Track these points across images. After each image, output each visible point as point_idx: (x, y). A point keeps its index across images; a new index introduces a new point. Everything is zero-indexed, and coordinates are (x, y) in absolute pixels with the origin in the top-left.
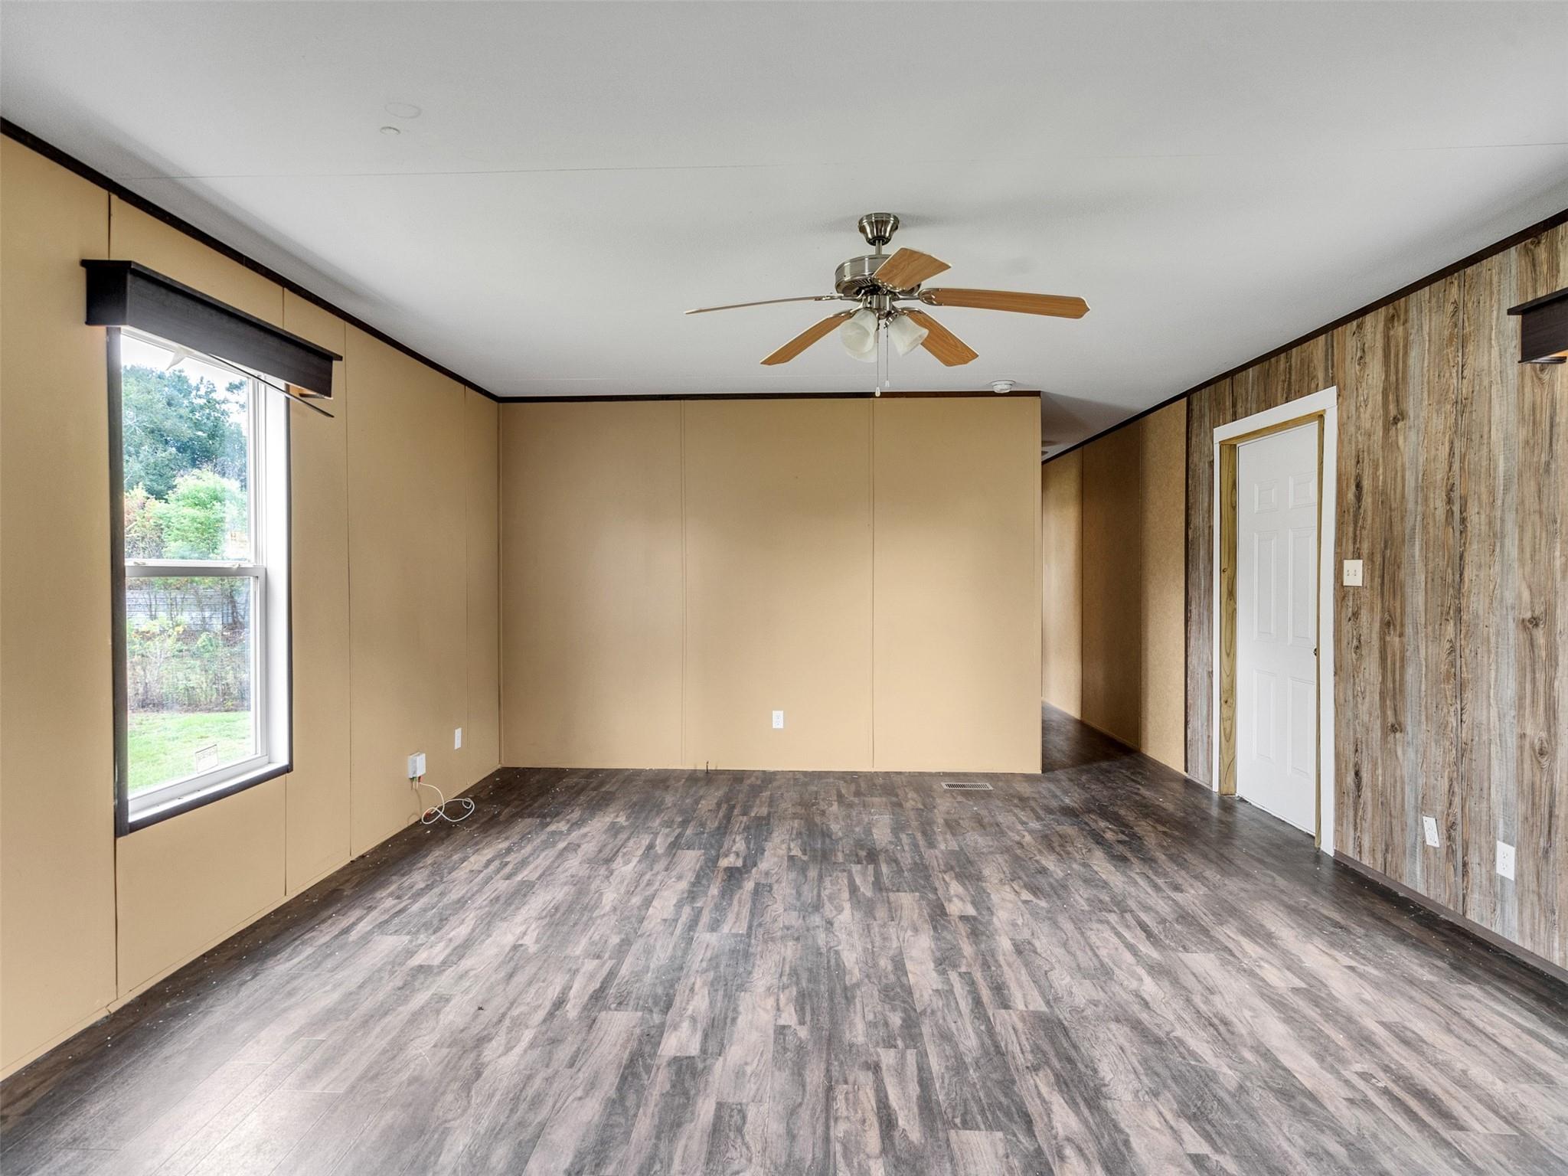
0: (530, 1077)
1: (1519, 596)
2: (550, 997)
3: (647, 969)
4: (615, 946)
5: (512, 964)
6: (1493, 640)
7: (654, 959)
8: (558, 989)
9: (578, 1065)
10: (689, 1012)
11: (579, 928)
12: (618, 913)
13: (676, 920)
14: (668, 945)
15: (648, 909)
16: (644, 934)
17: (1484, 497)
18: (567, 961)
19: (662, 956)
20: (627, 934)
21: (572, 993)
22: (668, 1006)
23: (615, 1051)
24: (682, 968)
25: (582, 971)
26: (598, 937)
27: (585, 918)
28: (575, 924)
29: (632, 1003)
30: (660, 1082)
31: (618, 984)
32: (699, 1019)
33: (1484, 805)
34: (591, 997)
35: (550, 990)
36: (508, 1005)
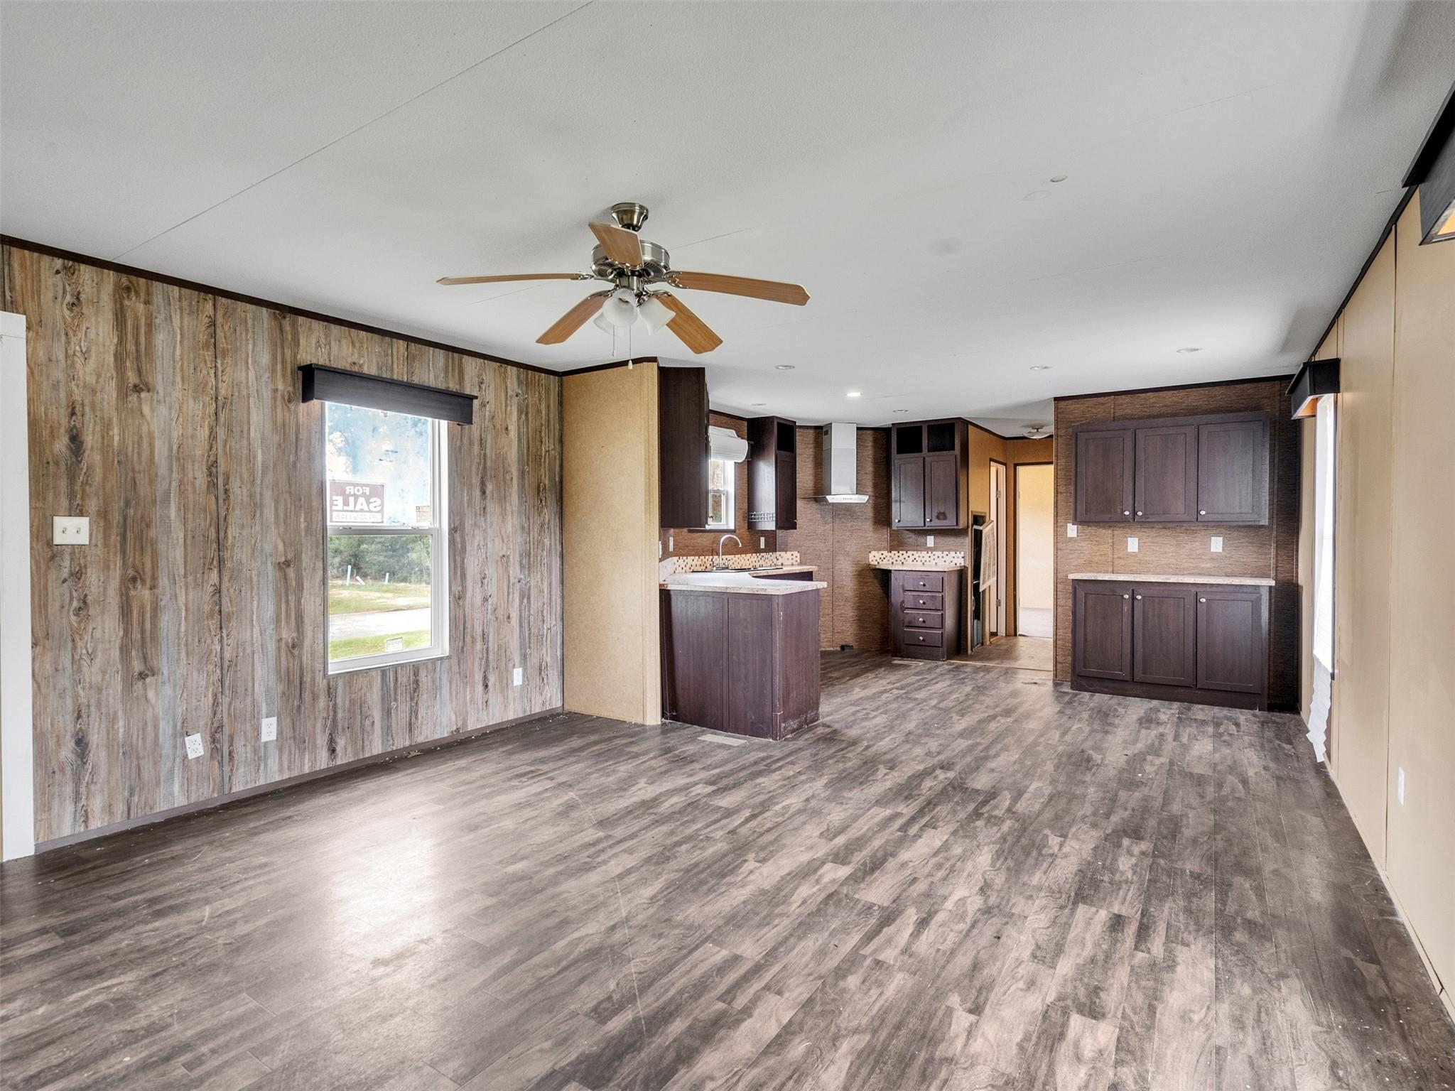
0: (945, 879)
1: (276, 547)
2: (932, 932)
3: (833, 934)
4: (855, 972)
5: (977, 984)
6: (255, 579)
7: (820, 941)
8: (923, 937)
9: (911, 877)
10: (818, 887)
11: (893, 1019)
12: (833, 1029)
13: (767, 988)
14: (797, 954)
15: (790, 1021)
16: (816, 979)
17: (245, 476)
18: (913, 968)
19: (811, 943)
20: (836, 985)
21: (910, 929)
22: (830, 896)
23: (884, 878)
24: (800, 924)
25: (897, 951)
26: (871, 992)
27: (883, 1035)
28: (898, 1027)
29: (860, 906)
30: (859, 858)
31: (865, 926)
32: (813, 881)
33: (249, 700)
34: (894, 920)
35: (931, 938)
36: (972, 934)
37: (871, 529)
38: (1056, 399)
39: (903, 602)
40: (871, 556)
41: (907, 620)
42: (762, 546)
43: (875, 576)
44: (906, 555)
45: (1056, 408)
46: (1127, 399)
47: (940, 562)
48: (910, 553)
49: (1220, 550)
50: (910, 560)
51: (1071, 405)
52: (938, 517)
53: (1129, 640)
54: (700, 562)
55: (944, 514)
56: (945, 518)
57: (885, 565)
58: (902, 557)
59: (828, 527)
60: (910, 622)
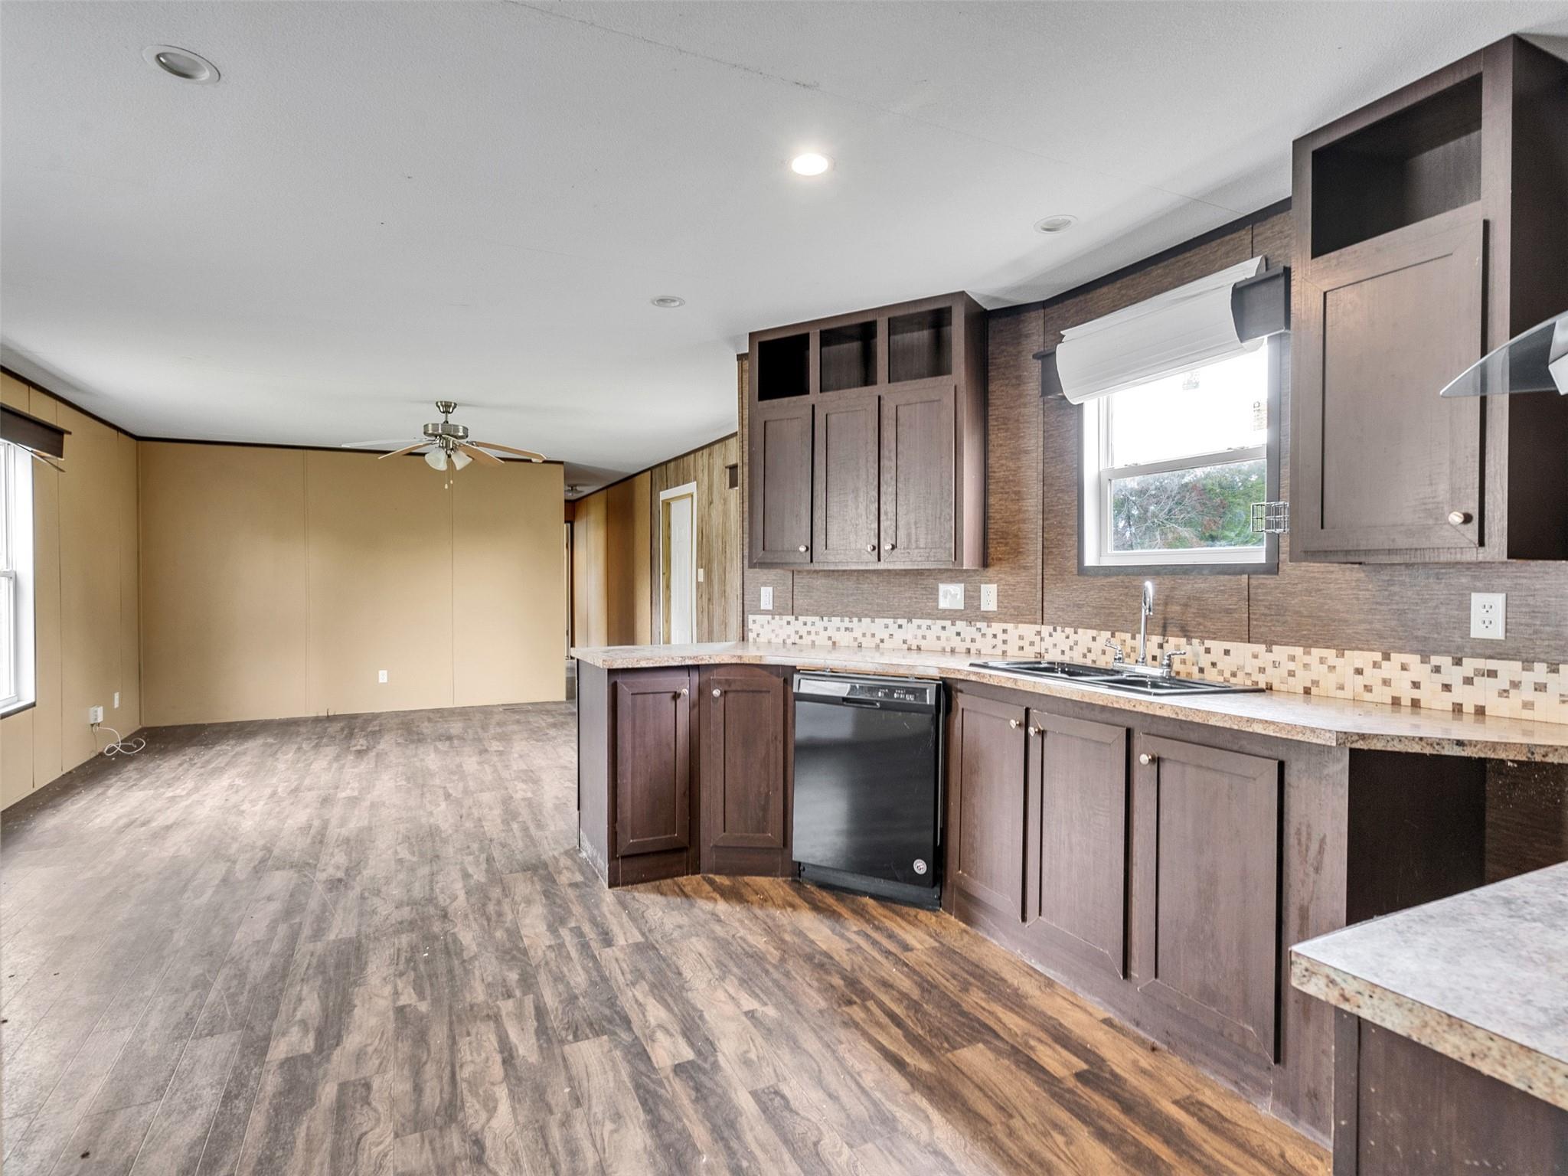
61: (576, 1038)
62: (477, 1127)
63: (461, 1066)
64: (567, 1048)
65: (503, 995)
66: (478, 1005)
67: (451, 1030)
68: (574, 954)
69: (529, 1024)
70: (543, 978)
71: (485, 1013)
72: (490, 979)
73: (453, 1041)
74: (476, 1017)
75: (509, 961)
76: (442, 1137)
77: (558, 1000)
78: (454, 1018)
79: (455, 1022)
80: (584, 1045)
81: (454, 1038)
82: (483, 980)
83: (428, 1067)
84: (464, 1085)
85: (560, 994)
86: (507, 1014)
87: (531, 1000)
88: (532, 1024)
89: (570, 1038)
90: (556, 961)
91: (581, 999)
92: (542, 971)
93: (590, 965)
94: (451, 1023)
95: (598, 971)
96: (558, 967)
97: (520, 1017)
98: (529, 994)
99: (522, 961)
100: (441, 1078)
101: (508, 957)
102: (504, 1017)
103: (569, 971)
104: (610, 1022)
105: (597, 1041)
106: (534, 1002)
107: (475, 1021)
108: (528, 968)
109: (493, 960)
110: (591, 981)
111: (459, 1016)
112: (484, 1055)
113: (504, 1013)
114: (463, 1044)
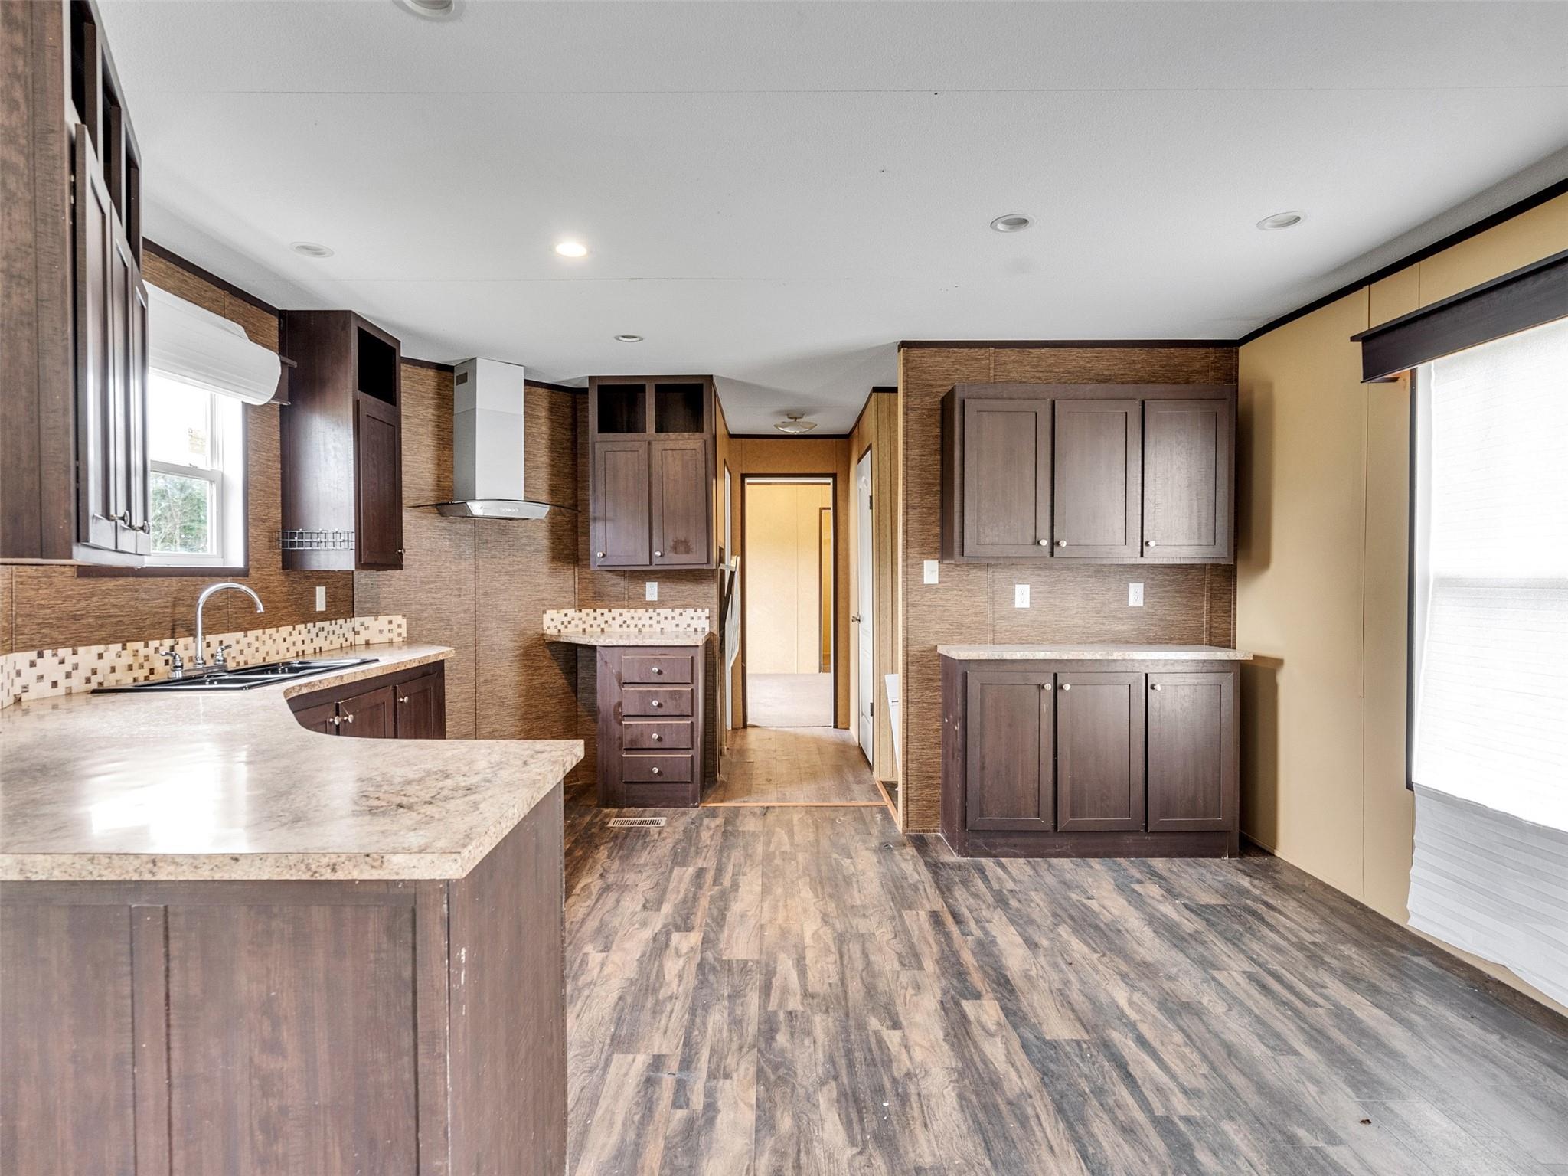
37: (546, 570)
38: (905, 345)
39: (620, 704)
40: (546, 618)
41: (627, 738)
42: (321, 605)
43: (554, 656)
44: (608, 616)
45: (906, 361)
46: (1012, 355)
47: (669, 626)
48: (616, 612)
49: (1140, 603)
50: (616, 624)
51: (930, 357)
52: (675, 549)
53: (1051, 761)
54: (127, 658)
55: (685, 542)
56: (688, 551)
57: (573, 634)
58: (601, 620)
59: (464, 565)
60: (632, 741)
61: (746, 962)
62: (825, 928)
63: (836, 962)
64: (756, 957)
65: (796, 1016)
66: (821, 1011)
67: (845, 992)
68: (705, 1054)
69: (779, 982)
70: (752, 1029)
71: (816, 1001)
72: (807, 1042)
73: (843, 981)
74: (824, 999)
75: (782, 1064)
76: (846, 927)
77: (747, 999)
78: (843, 1003)
79: (842, 998)
80: (742, 956)
81: (842, 984)
82: (814, 1042)
83: (860, 968)
84: (833, 950)
85: (742, 1005)
86: (795, 995)
87: (771, 1004)
88: (777, 982)
89: (750, 964)
90: (729, 1050)
91: (726, 994)
92: (750, 1039)
93: (696, 1033)
94: (846, 998)
95: (694, 1021)
96: (731, 1040)
97: (785, 991)
98: (771, 1011)
99: (767, 1060)
100: (850, 957)
101: (782, 1071)
102: (799, 993)
103: (721, 1031)
104: (714, 968)
105: (732, 957)
106: (769, 1002)
107: (824, 995)
108: (763, 1046)
109: (800, 1072)
110: (707, 1012)
111: (840, 1003)
112: (819, 966)
113: (799, 997)
114: (835, 979)
